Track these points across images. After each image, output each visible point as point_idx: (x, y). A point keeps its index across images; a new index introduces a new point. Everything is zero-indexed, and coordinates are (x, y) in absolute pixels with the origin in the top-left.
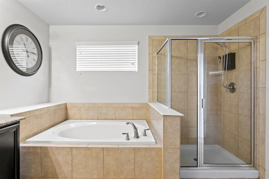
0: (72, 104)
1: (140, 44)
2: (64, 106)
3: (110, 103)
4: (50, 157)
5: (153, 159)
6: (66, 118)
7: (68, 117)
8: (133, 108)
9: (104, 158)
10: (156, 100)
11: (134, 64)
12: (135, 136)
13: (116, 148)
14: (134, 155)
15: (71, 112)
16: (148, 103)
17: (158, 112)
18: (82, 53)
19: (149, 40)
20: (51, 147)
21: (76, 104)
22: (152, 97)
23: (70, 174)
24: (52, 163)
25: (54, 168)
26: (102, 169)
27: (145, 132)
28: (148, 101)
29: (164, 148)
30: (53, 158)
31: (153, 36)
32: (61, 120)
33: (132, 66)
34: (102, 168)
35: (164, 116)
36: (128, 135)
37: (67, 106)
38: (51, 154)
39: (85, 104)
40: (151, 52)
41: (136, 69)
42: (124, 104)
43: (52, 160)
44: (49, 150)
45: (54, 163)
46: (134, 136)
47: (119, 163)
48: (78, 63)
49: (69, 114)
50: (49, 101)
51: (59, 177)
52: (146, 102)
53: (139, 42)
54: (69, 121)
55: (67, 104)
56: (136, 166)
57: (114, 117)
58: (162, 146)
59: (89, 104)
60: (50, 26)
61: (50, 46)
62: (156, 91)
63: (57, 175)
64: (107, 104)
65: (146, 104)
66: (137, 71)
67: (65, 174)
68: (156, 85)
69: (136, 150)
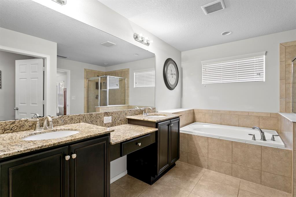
0: (198, 110)
1: (268, 54)
2: (192, 112)
3: (233, 111)
4: (194, 141)
5: (282, 158)
6: (194, 121)
7: (195, 120)
8: (259, 117)
9: (233, 149)
10: (291, 111)
11: (261, 74)
12: (262, 139)
13: (243, 143)
14: (261, 151)
15: (197, 117)
16: (279, 113)
17: (288, 120)
18: (206, 69)
19: (280, 48)
20: (194, 135)
21: (202, 110)
22: (284, 107)
23: (207, 155)
24: (195, 145)
25: (196, 149)
26: (231, 157)
27: (274, 137)
28: (279, 112)
29: (294, 150)
30: (195, 142)
31: (286, 43)
32: (189, 122)
33: (259, 76)
34: (231, 155)
35: (294, 122)
36: (254, 137)
37: (195, 111)
38: (194, 139)
39: (209, 110)
40: (284, 60)
41: (263, 79)
42: (248, 112)
43: (194, 143)
44: (193, 136)
45: (196, 145)
46: (260, 138)
47: (246, 155)
48: (203, 78)
49: (196, 118)
50: (181, 107)
51: (199, 155)
52: (276, 112)
53: (266, 52)
54: (196, 123)
55: (194, 110)
56: (263, 161)
57: (237, 124)
58: (292, 149)
59: (213, 110)
60: (182, 52)
61: (182, 67)
62: (291, 101)
63: (198, 153)
64: (230, 112)
65: (277, 114)
66: (264, 81)
67: (203, 154)
68: (291, 95)
69: (262, 148)
